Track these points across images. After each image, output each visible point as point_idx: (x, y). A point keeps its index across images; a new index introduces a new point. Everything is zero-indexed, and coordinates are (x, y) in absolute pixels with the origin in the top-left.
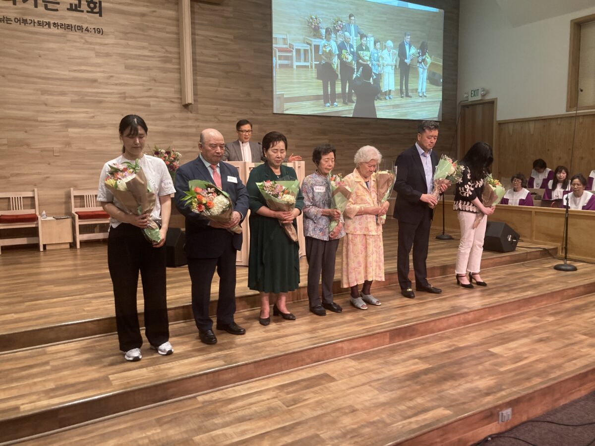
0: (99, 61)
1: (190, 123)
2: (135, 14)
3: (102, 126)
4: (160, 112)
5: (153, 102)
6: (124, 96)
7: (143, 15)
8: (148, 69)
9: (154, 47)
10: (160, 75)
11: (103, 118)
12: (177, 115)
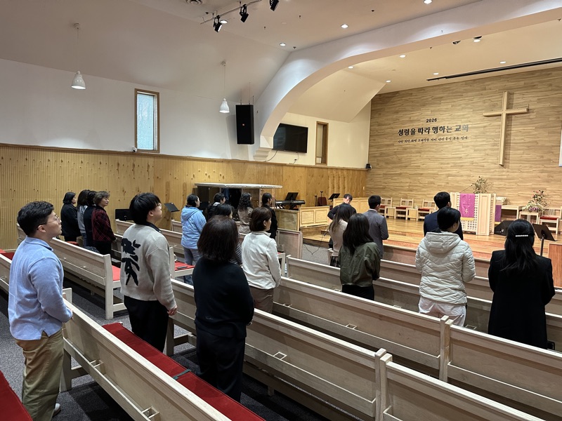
0: (463, 149)
1: (504, 173)
2: (481, 127)
3: (462, 176)
4: (489, 169)
5: (485, 164)
6: (472, 163)
7: (485, 127)
8: (485, 150)
9: (489, 140)
10: (490, 152)
11: (462, 173)
12: (497, 170)
